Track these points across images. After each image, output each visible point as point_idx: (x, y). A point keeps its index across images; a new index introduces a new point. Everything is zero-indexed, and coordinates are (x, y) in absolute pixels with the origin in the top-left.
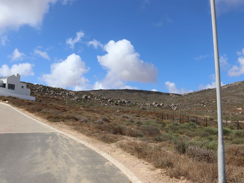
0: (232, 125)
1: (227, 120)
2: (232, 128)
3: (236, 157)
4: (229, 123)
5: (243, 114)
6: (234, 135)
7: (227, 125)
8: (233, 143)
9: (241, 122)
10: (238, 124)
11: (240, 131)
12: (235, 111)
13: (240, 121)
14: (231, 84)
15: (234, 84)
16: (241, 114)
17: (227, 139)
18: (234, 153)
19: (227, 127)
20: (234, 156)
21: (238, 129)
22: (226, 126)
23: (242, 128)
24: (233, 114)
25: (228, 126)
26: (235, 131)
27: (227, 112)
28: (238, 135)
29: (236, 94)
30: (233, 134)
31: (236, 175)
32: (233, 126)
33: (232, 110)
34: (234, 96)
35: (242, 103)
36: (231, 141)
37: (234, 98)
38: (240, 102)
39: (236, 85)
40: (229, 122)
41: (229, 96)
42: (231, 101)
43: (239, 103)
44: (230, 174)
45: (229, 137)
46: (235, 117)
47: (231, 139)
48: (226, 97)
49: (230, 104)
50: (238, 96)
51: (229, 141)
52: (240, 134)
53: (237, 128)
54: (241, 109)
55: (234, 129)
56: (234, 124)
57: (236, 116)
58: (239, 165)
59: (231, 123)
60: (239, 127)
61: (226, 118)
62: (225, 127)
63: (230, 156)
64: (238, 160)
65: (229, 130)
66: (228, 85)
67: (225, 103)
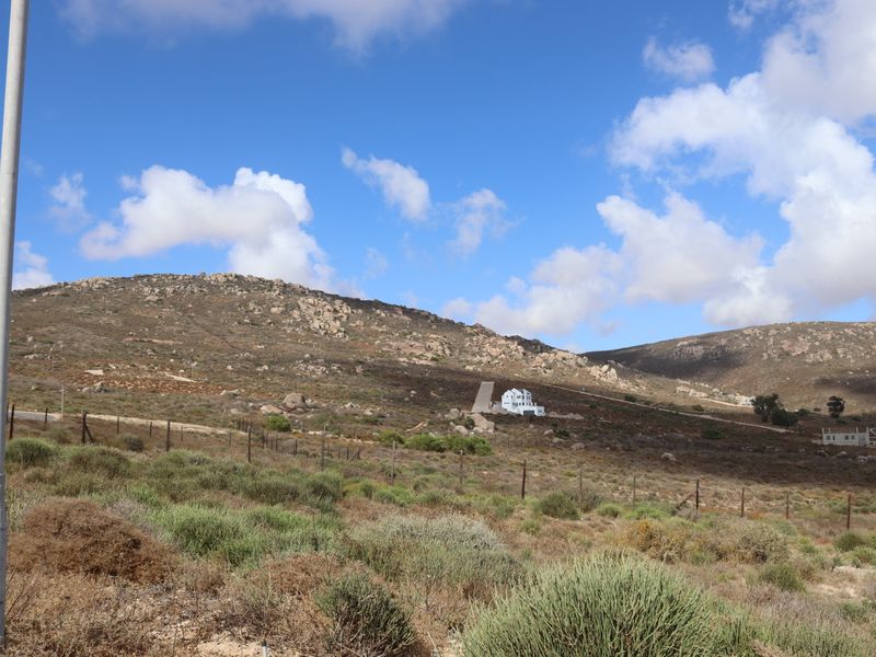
0: (66, 426)
1: (50, 409)
2: (63, 440)
3: (58, 543)
4: (54, 423)
5: (106, 391)
6: (68, 461)
7: (44, 430)
8: (59, 493)
9: (97, 416)
10: (84, 423)
11: (90, 447)
12: (81, 378)
13: (93, 413)
14: (74, 284)
15: (84, 284)
16: (99, 391)
17: (41, 480)
18: (53, 527)
19: (45, 436)
20: (53, 540)
21: (84, 441)
22: (42, 432)
23: (98, 438)
24: (71, 390)
25: (49, 432)
26: (71, 450)
27: (51, 381)
28: (81, 462)
29: (88, 320)
30: (64, 460)
31: (48, 606)
32: (68, 431)
33: (69, 375)
34: (79, 325)
35: (107, 351)
36: (53, 487)
37: (79, 334)
38: (99, 350)
39: (91, 289)
40: (56, 416)
41: (63, 326)
42: (69, 343)
43: (95, 350)
44: (26, 605)
45: (49, 473)
46: (76, 401)
47: (53, 478)
48: (53, 329)
49: (63, 355)
50: (96, 328)
51: (47, 486)
52: (88, 459)
53: (80, 437)
54: (100, 372)
55: (69, 442)
56: (73, 424)
57: (83, 397)
58: (66, 568)
59: (60, 422)
60: (86, 434)
61: (46, 402)
62: (38, 435)
63: (38, 542)
64: (63, 552)
65: (51, 445)
66: (66, 284)
67: (46, 350)
